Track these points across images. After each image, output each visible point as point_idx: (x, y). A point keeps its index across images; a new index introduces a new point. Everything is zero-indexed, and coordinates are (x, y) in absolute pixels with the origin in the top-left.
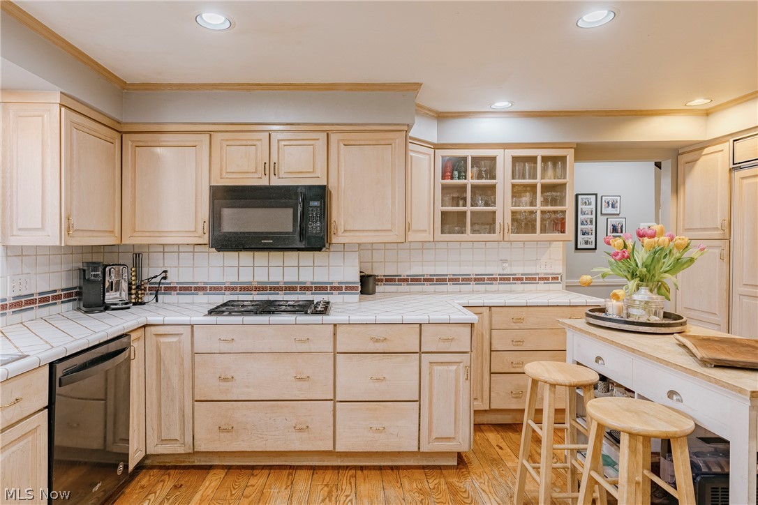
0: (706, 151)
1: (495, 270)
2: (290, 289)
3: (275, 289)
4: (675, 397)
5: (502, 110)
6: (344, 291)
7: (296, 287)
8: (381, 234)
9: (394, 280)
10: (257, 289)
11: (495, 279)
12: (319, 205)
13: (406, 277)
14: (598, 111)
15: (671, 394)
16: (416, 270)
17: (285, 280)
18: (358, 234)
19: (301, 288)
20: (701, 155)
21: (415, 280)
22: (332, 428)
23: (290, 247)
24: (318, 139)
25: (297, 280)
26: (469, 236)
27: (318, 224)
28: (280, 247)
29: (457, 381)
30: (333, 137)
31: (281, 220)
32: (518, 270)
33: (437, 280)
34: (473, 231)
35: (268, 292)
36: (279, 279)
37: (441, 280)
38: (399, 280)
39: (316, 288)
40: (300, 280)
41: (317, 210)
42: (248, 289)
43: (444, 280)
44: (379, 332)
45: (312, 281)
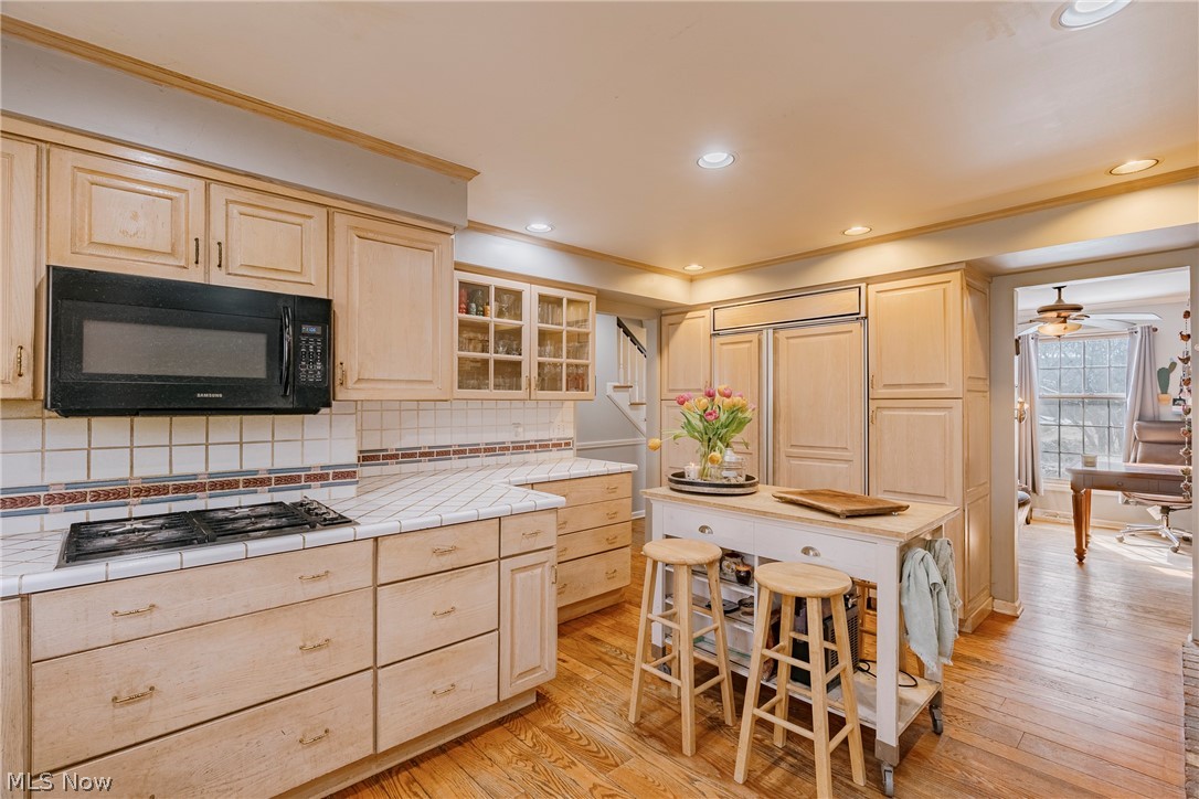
0: (689, 315)
1: (506, 437)
2: (223, 485)
3: (187, 488)
4: (811, 553)
5: (536, 235)
6: (331, 481)
7: (237, 482)
8: (416, 386)
9: (376, 458)
10: (138, 492)
11: (507, 449)
12: (319, 333)
13: (394, 452)
14: (618, 259)
15: (806, 551)
16: (409, 441)
17: (210, 470)
18: (380, 386)
19: (247, 483)
20: (684, 319)
21: (408, 455)
22: (371, 716)
23: (263, 406)
24: (310, 217)
25: (238, 468)
26: (490, 392)
27: (319, 366)
28: (239, 406)
29: (543, 588)
30: (339, 219)
31: (243, 355)
32: (531, 436)
33: (438, 454)
34: (497, 387)
35: (170, 495)
36: (199, 468)
37: (443, 453)
38: (385, 457)
39: (279, 480)
40: (244, 469)
41: (316, 341)
42: (118, 494)
43: (447, 453)
44: (445, 539)
45: (269, 467)
